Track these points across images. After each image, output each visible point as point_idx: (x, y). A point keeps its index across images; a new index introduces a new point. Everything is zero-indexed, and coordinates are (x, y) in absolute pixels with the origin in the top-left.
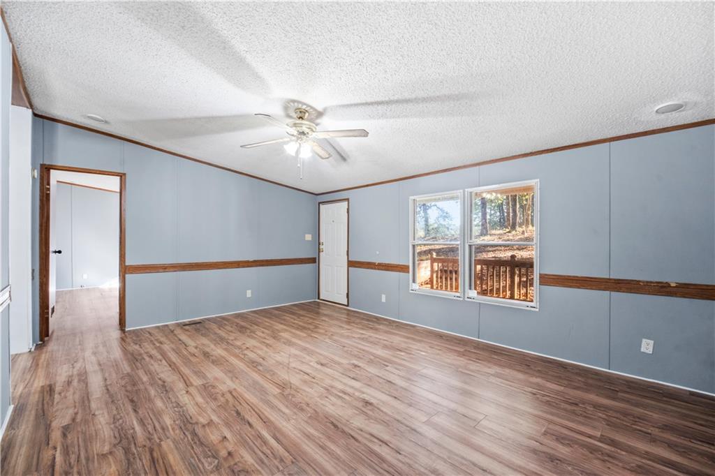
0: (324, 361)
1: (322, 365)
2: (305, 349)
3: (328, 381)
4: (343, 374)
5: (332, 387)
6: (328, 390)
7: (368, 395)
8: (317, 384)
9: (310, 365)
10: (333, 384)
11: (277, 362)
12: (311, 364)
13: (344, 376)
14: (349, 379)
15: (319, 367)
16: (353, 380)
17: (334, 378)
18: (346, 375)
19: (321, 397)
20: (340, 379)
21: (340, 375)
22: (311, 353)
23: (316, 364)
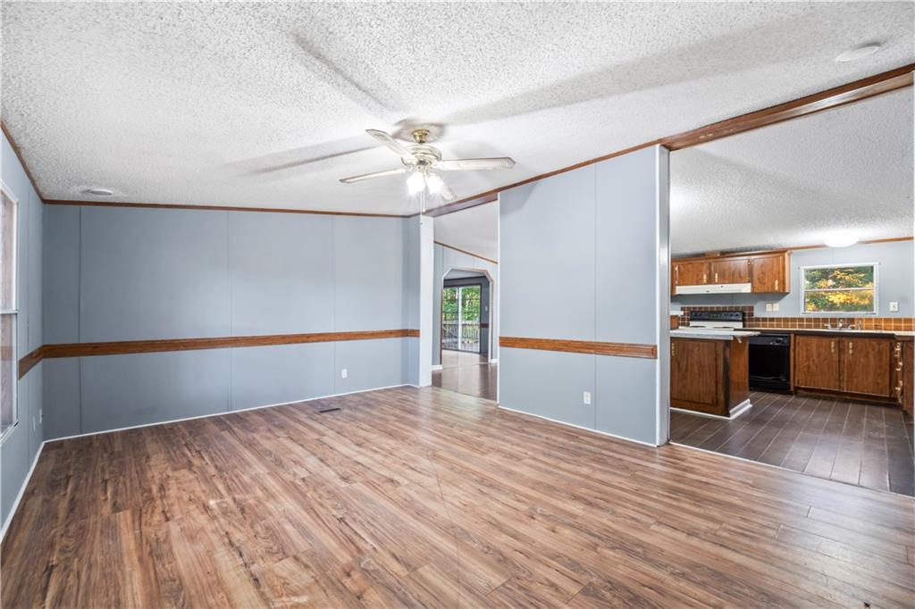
0: (389, 486)
1: (392, 481)
2: (419, 514)
3: (388, 461)
4: (369, 468)
5: (386, 456)
6: (391, 453)
7: (353, 450)
8: (400, 458)
9: (408, 479)
10: (383, 459)
11: (457, 486)
12: (407, 482)
13: (368, 466)
14: (364, 463)
15: (396, 478)
16: (360, 461)
17: (382, 464)
18: (366, 467)
19: (397, 449)
20: (374, 463)
21: (372, 467)
22: (408, 505)
23: (400, 482)
